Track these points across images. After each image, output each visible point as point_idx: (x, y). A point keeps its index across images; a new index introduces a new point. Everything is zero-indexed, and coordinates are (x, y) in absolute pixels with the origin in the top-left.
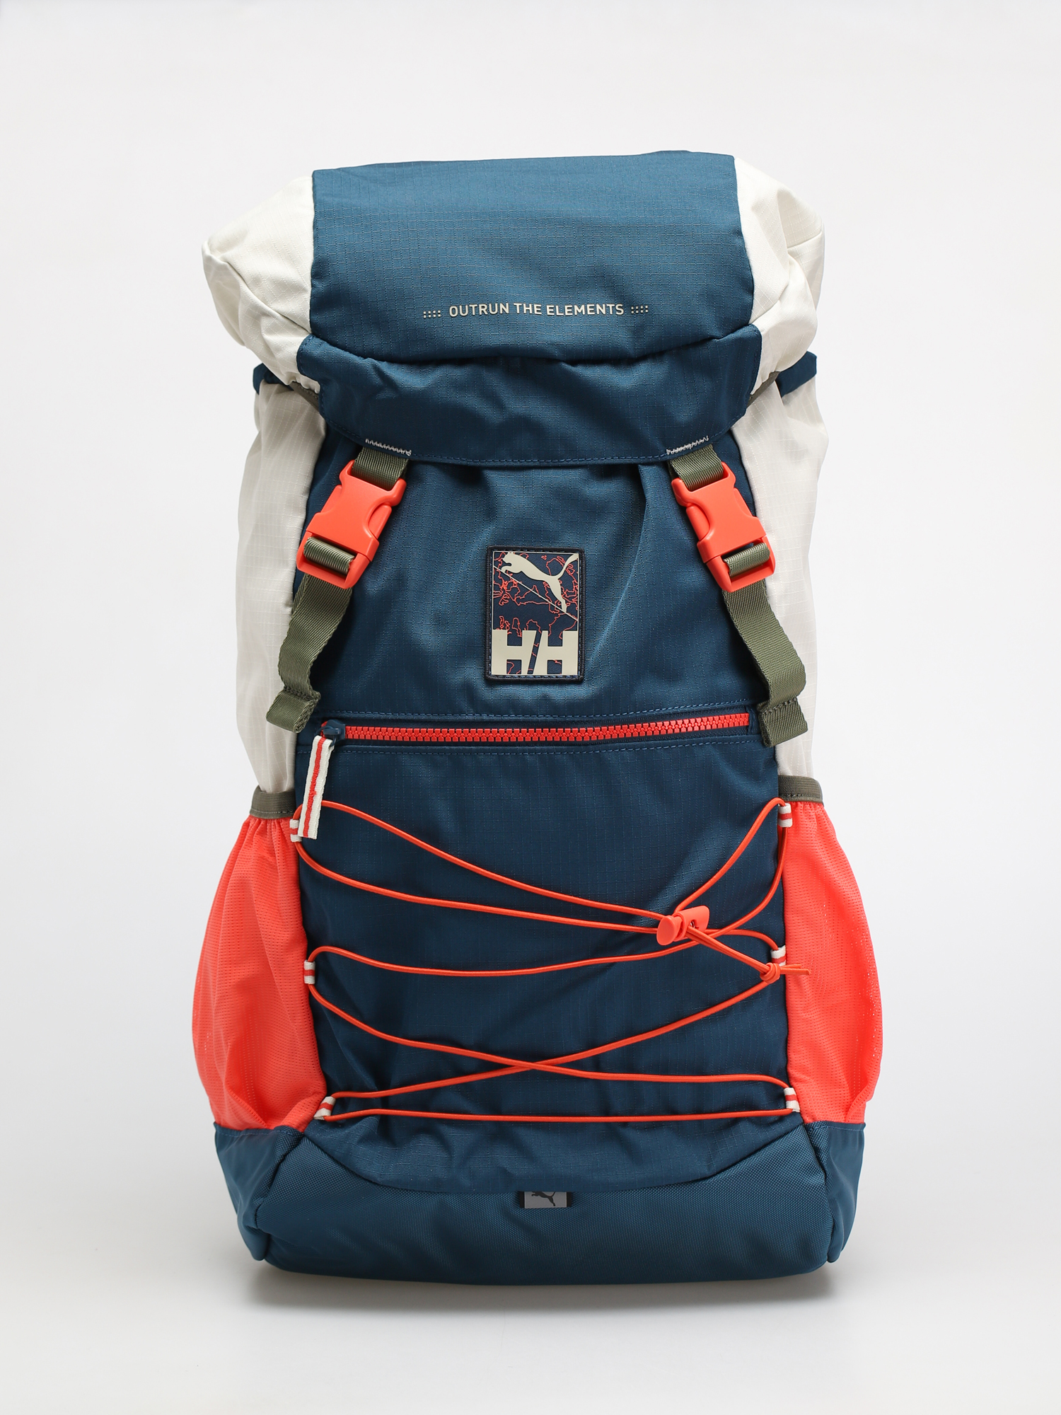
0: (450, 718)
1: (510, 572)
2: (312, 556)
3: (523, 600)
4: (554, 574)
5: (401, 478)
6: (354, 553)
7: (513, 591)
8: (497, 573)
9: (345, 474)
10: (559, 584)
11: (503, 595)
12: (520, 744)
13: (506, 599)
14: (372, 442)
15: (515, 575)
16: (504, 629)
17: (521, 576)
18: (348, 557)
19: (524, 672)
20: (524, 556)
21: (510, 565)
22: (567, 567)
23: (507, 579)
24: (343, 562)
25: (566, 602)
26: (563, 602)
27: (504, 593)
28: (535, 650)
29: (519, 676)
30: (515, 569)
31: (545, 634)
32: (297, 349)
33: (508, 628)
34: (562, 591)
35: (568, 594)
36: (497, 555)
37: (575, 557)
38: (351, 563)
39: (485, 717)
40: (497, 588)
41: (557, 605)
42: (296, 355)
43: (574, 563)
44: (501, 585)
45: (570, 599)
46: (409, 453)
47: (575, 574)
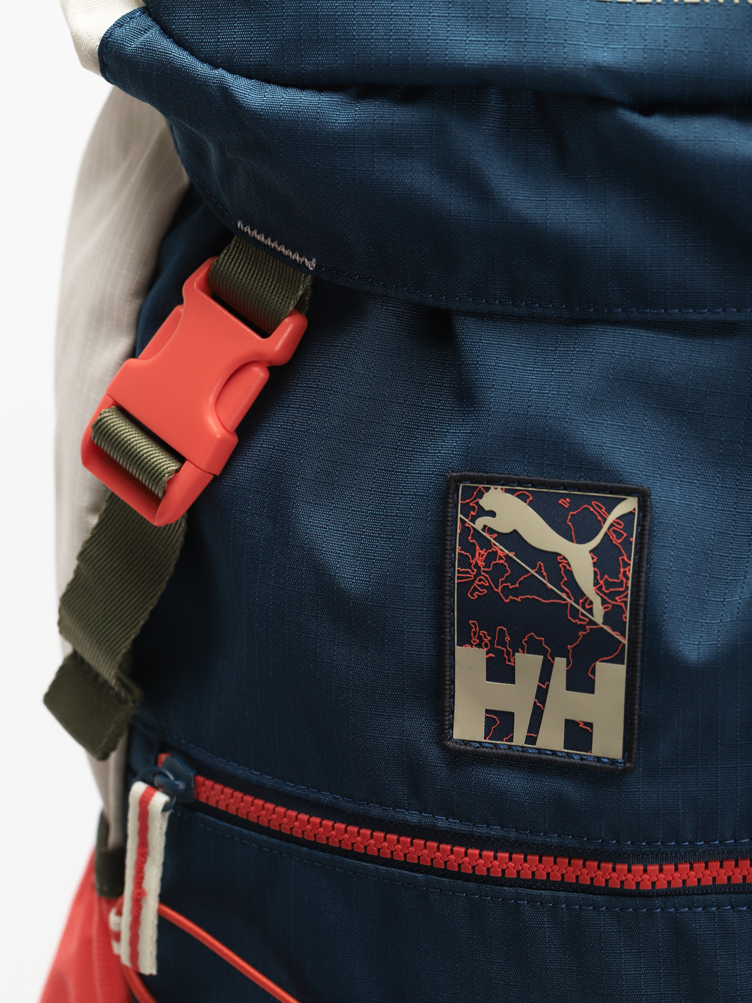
0: (376, 811)
1: (491, 531)
2: (105, 447)
3: (516, 592)
4: (582, 539)
5: (298, 308)
6: (181, 459)
7: (497, 572)
8: (466, 530)
9: (193, 286)
10: (591, 561)
11: (476, 576)
12: (511, 883)
13: (482, 586)
14: (247, 229)
15: (502, 538)
16: (479, 646)
17: (514, 539)
18: (169, 465)
19: (519, 737)
20: (523, 497)
21: (492, 514)
22: (612, 525)
23: (486, 544)
24: (155, 474)
25: (604, 602)
26: (597, 601)
27: (478, 574)
28: (542, 695)
29: (510, 747)
30: (502, 525)
31: (560, 665)
32: (101, 34)
33: (486, 645)
34: (595, 578)
35: (609, 585)
36: (468, 492)
37: (629, 505)
38: (170, 482)
39: (442, 822)
40: (465, 562)
41: (584, 607)
42: (98, 43)
43: (626, 518)
44: (474, 557)
45: (612, 596)
46: (311, 265)
47: (627, 543)
